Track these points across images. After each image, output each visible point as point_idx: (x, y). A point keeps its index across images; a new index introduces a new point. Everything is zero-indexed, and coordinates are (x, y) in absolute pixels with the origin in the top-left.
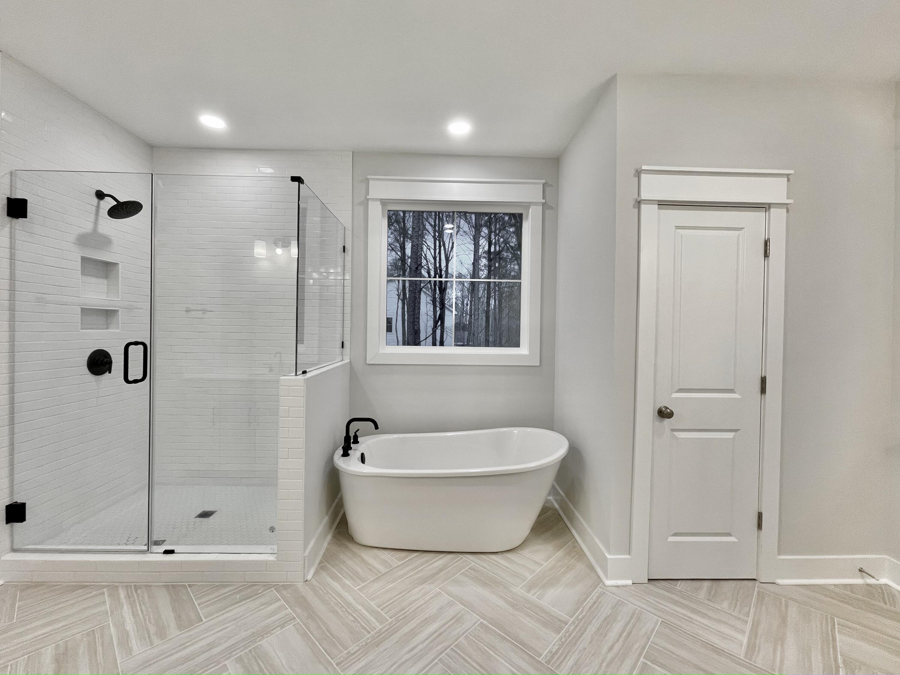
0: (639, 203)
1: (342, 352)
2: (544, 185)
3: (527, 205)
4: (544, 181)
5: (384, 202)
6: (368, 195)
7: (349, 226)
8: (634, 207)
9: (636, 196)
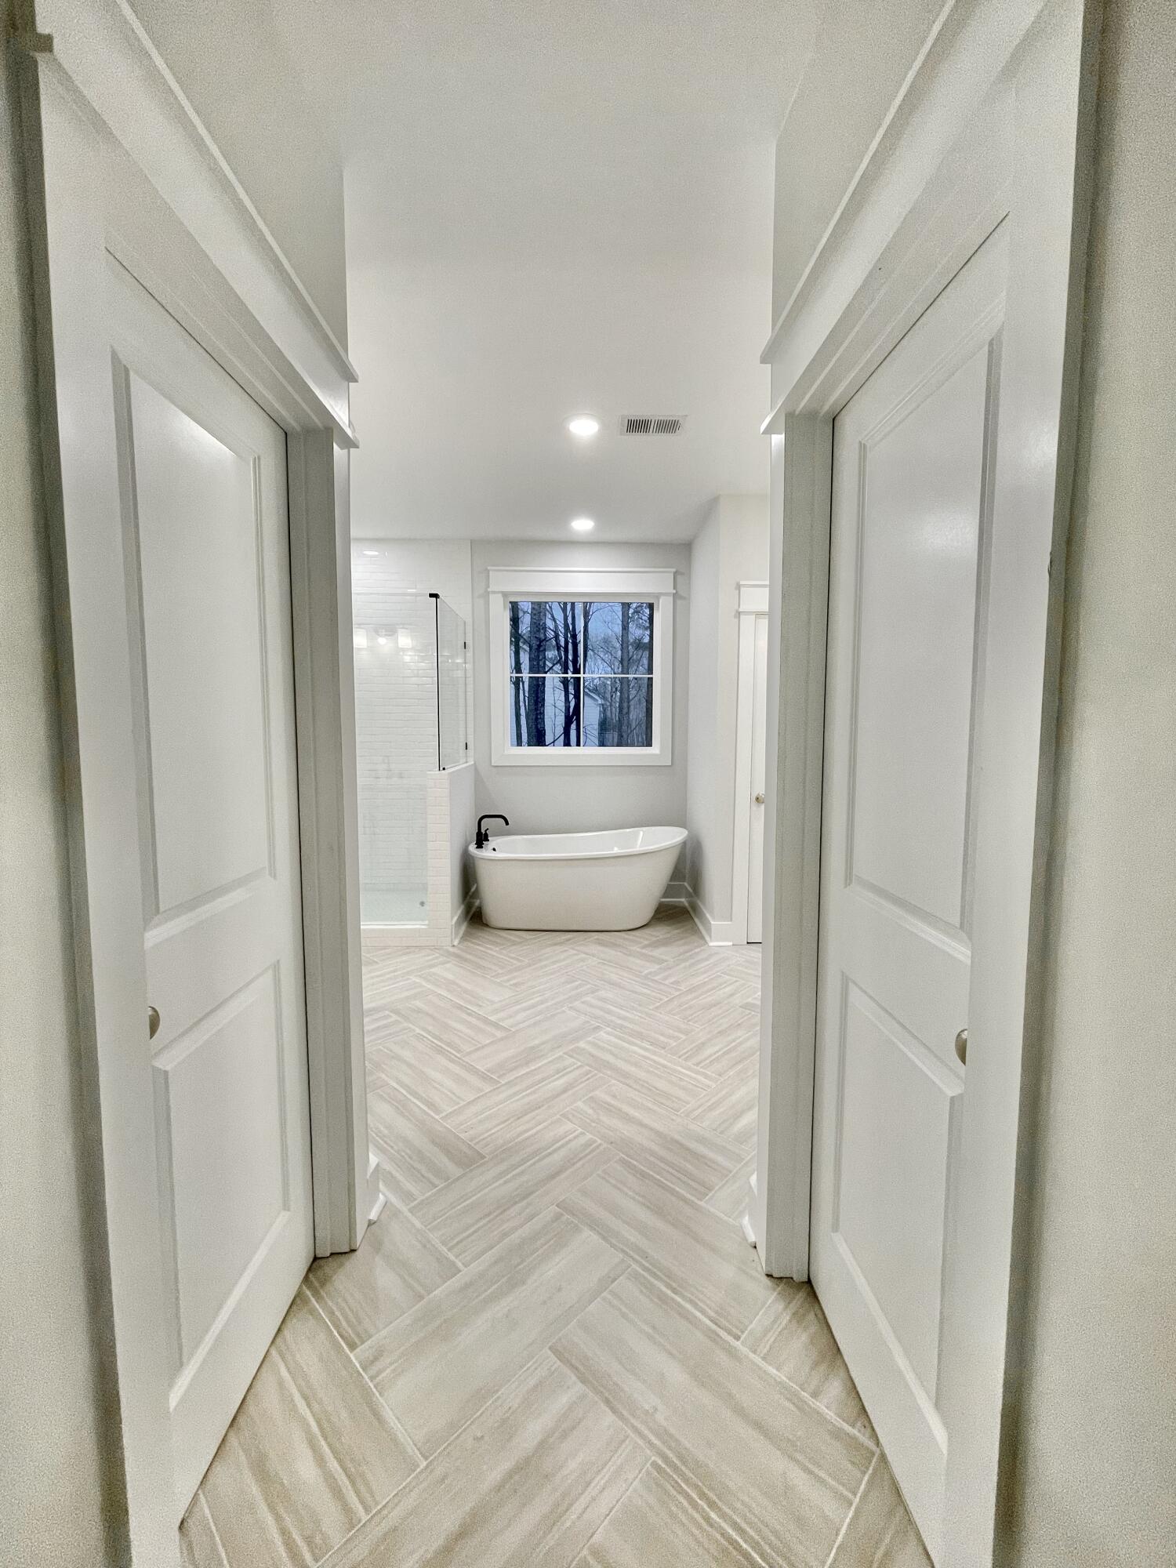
0: (738, 614)
1: (466, 753)
2: (675, 574)
3: (658, 596)
4: (674, 570)
5: (505, 595)
6: (489, 587)
7: (469, 621)
8: (735, 617)
9: (736, 607)
